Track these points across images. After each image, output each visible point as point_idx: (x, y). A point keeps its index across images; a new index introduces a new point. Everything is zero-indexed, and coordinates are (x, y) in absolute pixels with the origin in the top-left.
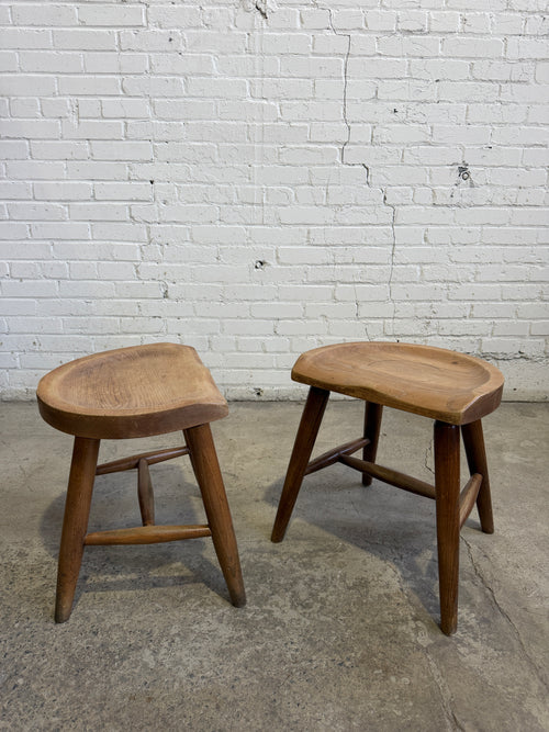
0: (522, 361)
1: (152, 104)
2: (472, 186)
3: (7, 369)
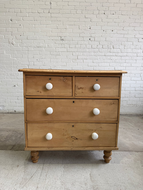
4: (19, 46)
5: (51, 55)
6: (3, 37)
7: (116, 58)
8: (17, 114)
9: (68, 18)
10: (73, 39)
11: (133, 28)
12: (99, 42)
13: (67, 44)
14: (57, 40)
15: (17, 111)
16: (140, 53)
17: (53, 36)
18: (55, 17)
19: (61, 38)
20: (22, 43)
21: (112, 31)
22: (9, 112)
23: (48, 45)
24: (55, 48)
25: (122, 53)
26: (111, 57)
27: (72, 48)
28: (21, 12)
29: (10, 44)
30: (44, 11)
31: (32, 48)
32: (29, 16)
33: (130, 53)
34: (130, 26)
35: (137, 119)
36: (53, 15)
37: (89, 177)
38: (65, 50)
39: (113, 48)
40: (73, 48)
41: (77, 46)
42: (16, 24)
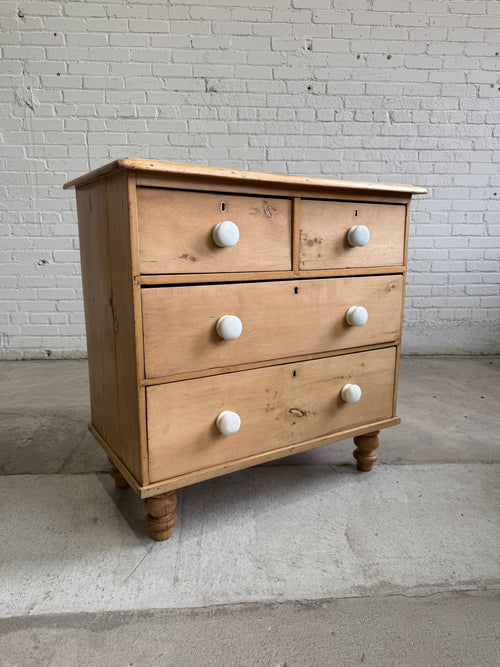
4: (54, 113)
5: (172, 145)
7: (402, 155)
8: (59, 363)
9: (231, 10)
10: (251, 89)
11: (461, 46)
12: (343, 97)
13: (228, 105)
14: (192, 91)
15: (57, 351)
16: (484, 137)
17: (178, 77)
18: (184, 5)
19: (207, 83)
20: (63, 102)
21: (389, 58)
22: (29, 356)
23: (160, 111)
24: (185, 122)
25: (423, 139)
26: (384, 151)
27: (246, 120)
29: (20, 105)
31: (103, 120)
33: (451, 137)
34: (450, 39)
35: (473, 367)
37: (345, 542)
38: (223, 127)
39: (392, 119)
40: (251, 120)
41: (265, 114)
42: (40, 30)
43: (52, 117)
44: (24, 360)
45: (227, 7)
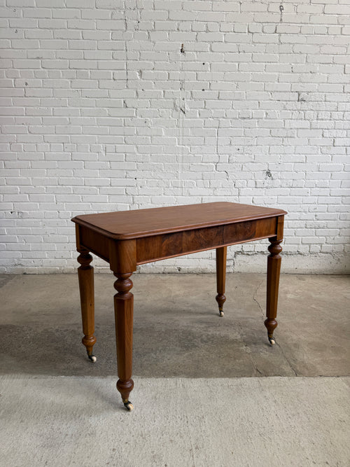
0: (299, 255)
1: (137, 148)
2: (272, 179)
3: (67, 259)
4: (198, 116)
5: (272, 136)
6: (160, 93)
8: (185, 276)
9: (320, 47)
10: (328, 99)
13: (312, 110)
14: (289, 101)
15: (185, 268)
17: (281, 92)
18: (290, 43)
19: (299, 95)
20: (205, 108)
22: (166, 271)
23: (267, 114)
24: (282, 121)
27: (322, 119)
28: (207, 31)
29: (177, 111)
30: (263, 27)
31: (229, 120)
32: (226, 42)
36: (284, 38)
38: (306, 124)
40: (326, 120)
41: (336, 115)
42: (194, 61)
43: (196, 118)
44: (163, 273)
45: (318, 45)
